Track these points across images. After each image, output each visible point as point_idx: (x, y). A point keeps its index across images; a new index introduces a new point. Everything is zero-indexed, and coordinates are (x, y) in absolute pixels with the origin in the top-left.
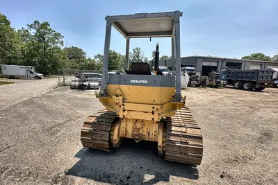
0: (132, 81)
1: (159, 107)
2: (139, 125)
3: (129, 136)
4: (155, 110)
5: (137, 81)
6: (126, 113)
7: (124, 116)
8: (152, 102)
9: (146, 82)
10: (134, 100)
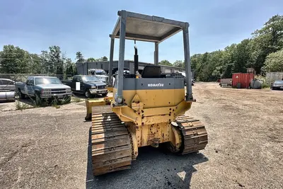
0: (149, 85)
1: (174, 108)
2: (154, 130)
3: (145, 144)
4: (171, 111)
5: (154, 85)
6: (144, 121)
7: (143, 123)
8: (168, 104)
9: (163, 85)
10: (152, 105)
